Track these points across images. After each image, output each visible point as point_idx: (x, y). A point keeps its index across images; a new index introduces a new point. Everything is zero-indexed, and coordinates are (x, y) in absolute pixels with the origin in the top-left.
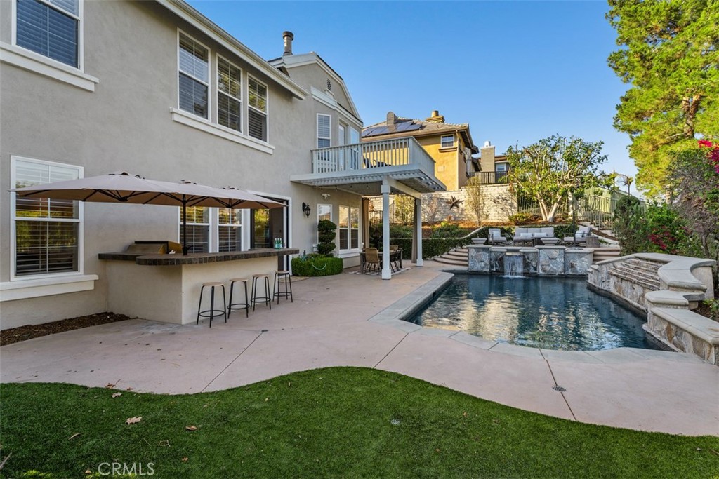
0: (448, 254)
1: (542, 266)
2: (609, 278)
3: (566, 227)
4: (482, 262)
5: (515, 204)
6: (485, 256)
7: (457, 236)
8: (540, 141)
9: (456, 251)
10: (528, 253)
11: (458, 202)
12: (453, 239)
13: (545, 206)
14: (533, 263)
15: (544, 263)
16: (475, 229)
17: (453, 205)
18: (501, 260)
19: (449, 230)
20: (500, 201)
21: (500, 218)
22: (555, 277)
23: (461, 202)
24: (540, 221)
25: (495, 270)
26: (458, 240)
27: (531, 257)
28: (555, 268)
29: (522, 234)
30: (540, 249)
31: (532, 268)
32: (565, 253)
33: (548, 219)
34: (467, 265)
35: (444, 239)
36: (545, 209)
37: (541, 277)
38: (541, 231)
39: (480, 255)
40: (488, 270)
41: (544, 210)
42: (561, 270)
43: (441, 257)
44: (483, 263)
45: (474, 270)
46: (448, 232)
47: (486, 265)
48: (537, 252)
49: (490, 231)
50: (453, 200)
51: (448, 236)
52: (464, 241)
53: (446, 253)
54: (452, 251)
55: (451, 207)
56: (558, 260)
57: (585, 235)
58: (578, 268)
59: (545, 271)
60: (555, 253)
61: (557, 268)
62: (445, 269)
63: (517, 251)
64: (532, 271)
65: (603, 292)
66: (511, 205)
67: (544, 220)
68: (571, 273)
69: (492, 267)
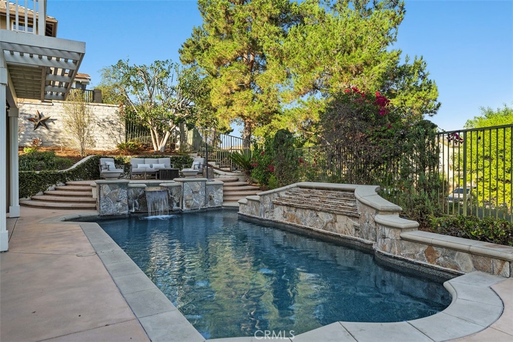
0: (44, 194)
1: (185, 201)
2: (273, 208)
3: (180, 158)
4: (118, 201)
5: (124, 130)
6: (123, 194)
7: (57, 168)
8: (156, 62)
9: (56, 189)
10: (170, 187)
11: (48, 119)
12: (52, 172)
13: (157, 135)
14: (176, 199)
15: (188, 197)
16: (79, 159)
17: (39, 124)
18: (142, 198)
19: (43, 159)
20: (106, 124)
21: (106, 145)
22: (198, 212)
23: (52, 120)
24: (152, 151)
25: (133, 211)
26: (58, 174)
27: (174, 192)
28: (197, 202)
29: (140, 166)
30: (184, 182)
31: (175, 204)
32: (206, 185)
33: (159, 149)
34: (95, 208)
35: (38, 172)
36: (157, 138)
37: (186, 213)
38: (158, 162)
39: (116, 193)
40: (126, 212)
41: (155, 139)
42: (202, 203)
43: (32, 199)
44: (119, 204)
45: (108, 213)
46: (43, 162)
47: (123, 205)
48: (180, 186)
49: (103, 161)
50: (40, 116)
51: (42, 168)
52: (68, 174)
53: (41, 193)
54: (51, 189)
55: (37, 127)
56: (200, 193)
57: (201, 166)
58: (215, 200)
59: (188, 206)
60: (198, 186)
61: (199, 202)
62: (68, 217)
63: (157, 185)
64: (175, 207)
65: (267, 222)
66: (120, 130)
67: (155, 149)
68: (209, 206)
69: (130, 208)
